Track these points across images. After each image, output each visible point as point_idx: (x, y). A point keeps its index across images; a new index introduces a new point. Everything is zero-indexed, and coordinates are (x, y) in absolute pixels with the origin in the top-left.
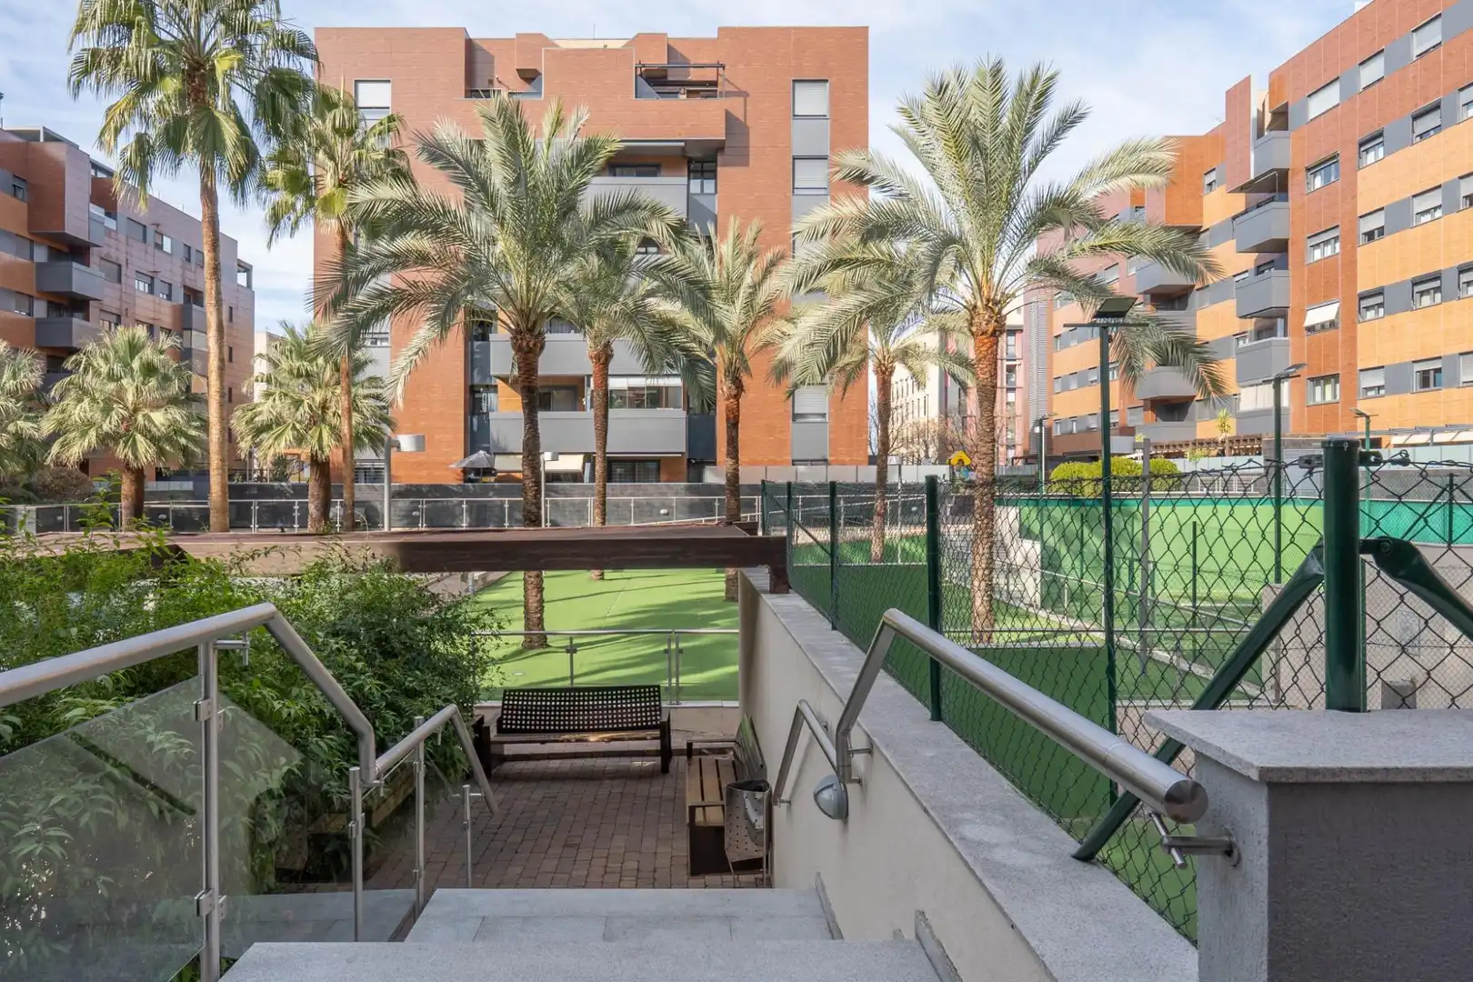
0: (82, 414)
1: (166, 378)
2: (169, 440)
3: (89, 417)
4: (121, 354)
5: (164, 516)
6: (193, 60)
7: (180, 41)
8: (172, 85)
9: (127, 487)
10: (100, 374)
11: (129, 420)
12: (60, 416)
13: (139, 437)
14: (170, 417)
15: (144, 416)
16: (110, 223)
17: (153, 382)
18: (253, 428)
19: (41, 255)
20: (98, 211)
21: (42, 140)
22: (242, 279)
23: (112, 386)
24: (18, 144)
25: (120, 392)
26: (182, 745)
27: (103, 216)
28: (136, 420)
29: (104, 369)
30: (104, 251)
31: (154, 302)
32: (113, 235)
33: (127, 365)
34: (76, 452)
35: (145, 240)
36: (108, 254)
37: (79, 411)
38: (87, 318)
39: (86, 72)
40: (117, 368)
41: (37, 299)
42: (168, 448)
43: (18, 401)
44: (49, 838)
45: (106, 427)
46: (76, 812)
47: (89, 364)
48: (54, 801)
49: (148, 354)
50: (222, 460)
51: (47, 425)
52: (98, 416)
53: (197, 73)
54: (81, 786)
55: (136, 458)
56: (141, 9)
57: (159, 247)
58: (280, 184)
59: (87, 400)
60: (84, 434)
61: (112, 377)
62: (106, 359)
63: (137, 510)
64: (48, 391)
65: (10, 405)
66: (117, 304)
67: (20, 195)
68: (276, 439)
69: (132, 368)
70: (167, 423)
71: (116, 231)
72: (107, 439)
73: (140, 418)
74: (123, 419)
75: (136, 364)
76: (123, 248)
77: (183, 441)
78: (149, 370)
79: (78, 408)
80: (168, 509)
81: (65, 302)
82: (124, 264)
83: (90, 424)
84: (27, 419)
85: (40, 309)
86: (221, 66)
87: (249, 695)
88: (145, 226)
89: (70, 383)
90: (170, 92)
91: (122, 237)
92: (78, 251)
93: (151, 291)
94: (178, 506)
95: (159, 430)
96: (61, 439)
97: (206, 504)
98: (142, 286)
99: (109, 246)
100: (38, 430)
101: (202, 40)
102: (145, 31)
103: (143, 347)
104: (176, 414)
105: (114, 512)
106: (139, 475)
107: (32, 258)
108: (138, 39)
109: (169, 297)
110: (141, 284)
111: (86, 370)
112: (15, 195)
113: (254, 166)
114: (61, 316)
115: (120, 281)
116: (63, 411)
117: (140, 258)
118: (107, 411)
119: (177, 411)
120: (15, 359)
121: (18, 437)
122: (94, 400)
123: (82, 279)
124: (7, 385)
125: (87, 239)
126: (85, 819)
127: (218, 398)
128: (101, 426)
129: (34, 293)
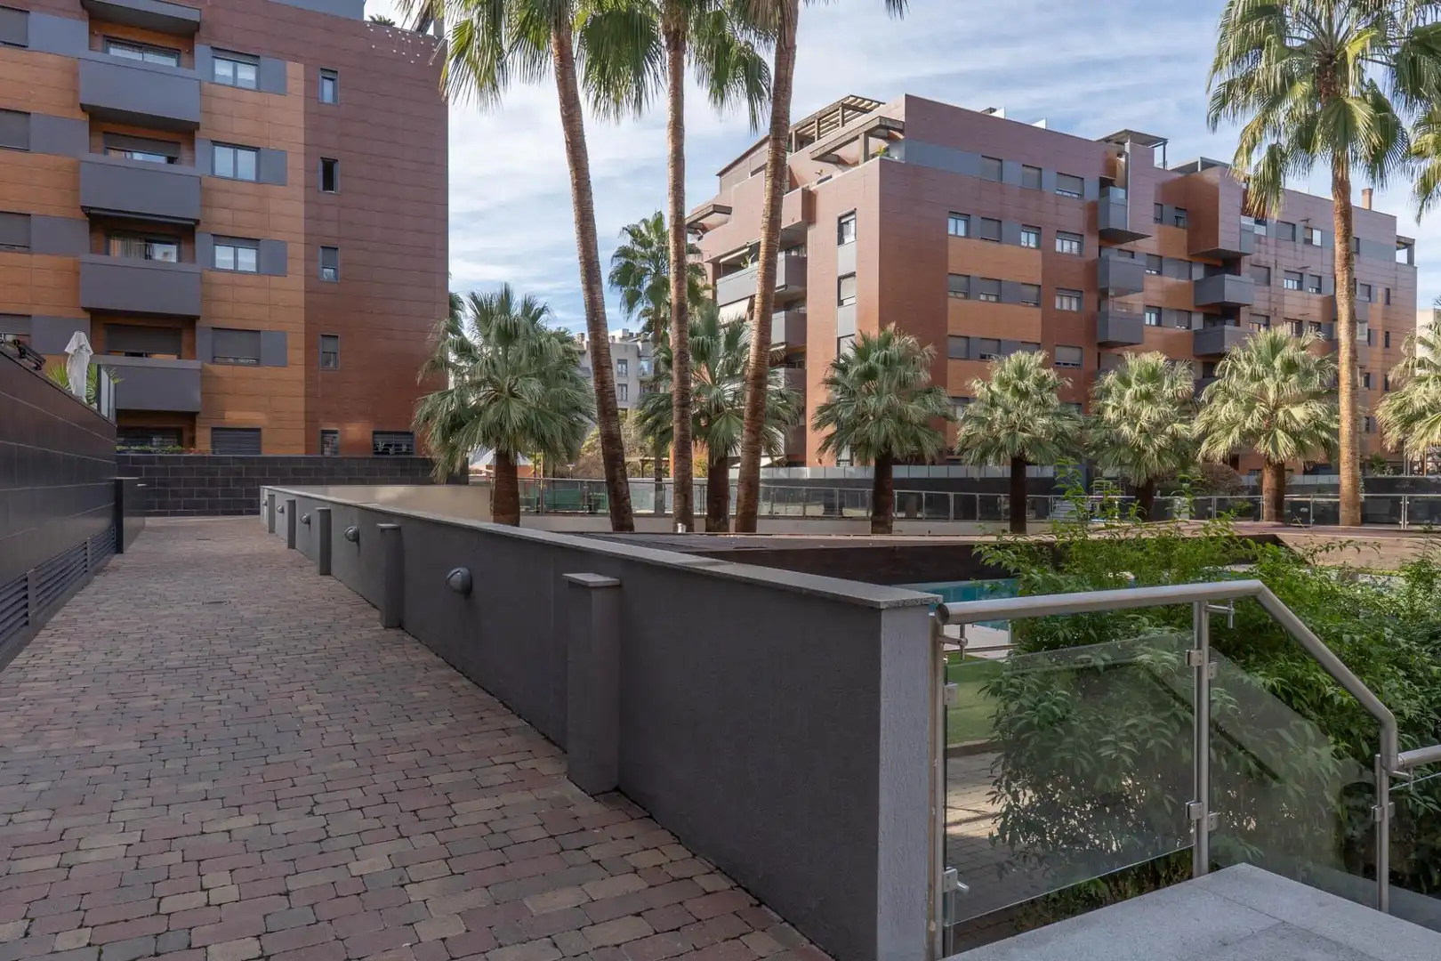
0: (1227, 415)
1: (1308, 373)
2: (1311, 436)
3: (1233, 415)
4: (1264, 353)
5: (1306, 510)
6: (1324, 54)
7: (1311, 42)
8: (1302, 88)
9: (1268, 480)
10: (1243, 376)
11: (1270, 416)
12: (1208, 418)
13: (1280, 433)
14: (1310, 411)
15: (1284, 412)
16: (1260, 230)
17: (1294, 378)
18: (1402, 417)
19: (1198, 273)
20: (1248, 221)
21: (1199, 170)
22: (1401, 256)
23: (1255, 385)
24: (1180, 179)
25: (1264, 389)
26: (1230, 702)
27: (1253, 224)
28: (1277, 416)
29: (1248, 370)
30: (1254, 256)
31: (1303, 298)
32: (1263, 240)
33: (1269, 365)
34: (1221, 449)
35: (1294, 239)
36: (1258, 261)
37: (1226, 411)
38: (1238, 324)
39: (1223, 104)
40: (1260, 368)
41: (1196, 312)
42: (1308, 442)
43: (1174, 406)
44: (1123, 750)
45: (1248, 425)
46: (1144, 737)
47: (1234, 367)
48: (1129, 723)
49: (1289, 352)
50: (1353, 454)
51: (1198, 426)
52: (1241, 415)
53: (1328, 66)
54: (1149, 718)
55: (1277, 453)
56: (1271, 28)
57: (1309, 241)
58: (1430, 150)
59: (1231, 401)
60: (1228, 433)
61: (1255, 377)
62: (1249, 360)
63: (1278, 502)
64: (1199, 396)
65: (1168, 410)
66: (1266, 305)
67: (1181, 224)
68: (1429, 428)
69: (1273, 366)
70: (1308, 418)
71: (1266, 237)
72: (1250, 436)
73: (1281, 414)
74: (1264, 416)
75: (1277, 363)
76: (1272, 251)
77: (1324, 435)
78: (1290, 366)
79: (1224, 408)
80: (1308, 502)
81: (1219, 313)
82: (1273, 267)
83: (1234, 423)
84: (1182, 421)
85: (1198, 321)
86: (1352, 50)
87: (1304, 676)
88: (1294, 225)
89: (1218, 386)
90: (1299, 96)
91: (1271, 241)
92: (1230, 263)
93: (1300, 288)
94: (1320, 500)
95: (1298, 424)
96: (1209, 438)
97: (1338, 497)
98: (1291, 284)
99: (1259, 252)
100: (1190, 431)
101: (1335, 32)
102: (1275, 46)
103: (1285, 344)
104: (1317, 408)
105: (1256, 505)
106: (1280, 470)
107: (1190, 277)
108: (1268, 58)
109: (1319, 290)
110: (1290, 282)
111: (1230, 373)
112: (1177, 226)
113: (1394, 140)
114: (1214, 325)
115: (1269, 283)
116: (1211, 413)
117: (1290, 256)
118: (1249, 410)
119: (1318, 405)
120: (1173, 369)
121: (1175, 437)
122: (1238, 400)
123: (1233, 288)
124: (1166, 394)
125: (1238, 250)
126: (1151, 743)
127: (1349, 390)
128: (1244, 425)
129: (1191, 308)
